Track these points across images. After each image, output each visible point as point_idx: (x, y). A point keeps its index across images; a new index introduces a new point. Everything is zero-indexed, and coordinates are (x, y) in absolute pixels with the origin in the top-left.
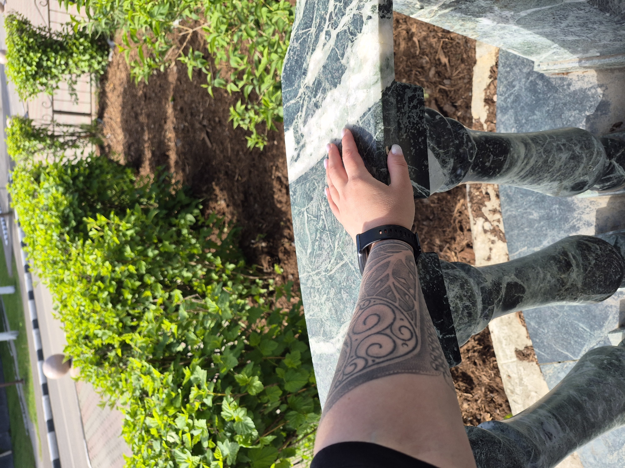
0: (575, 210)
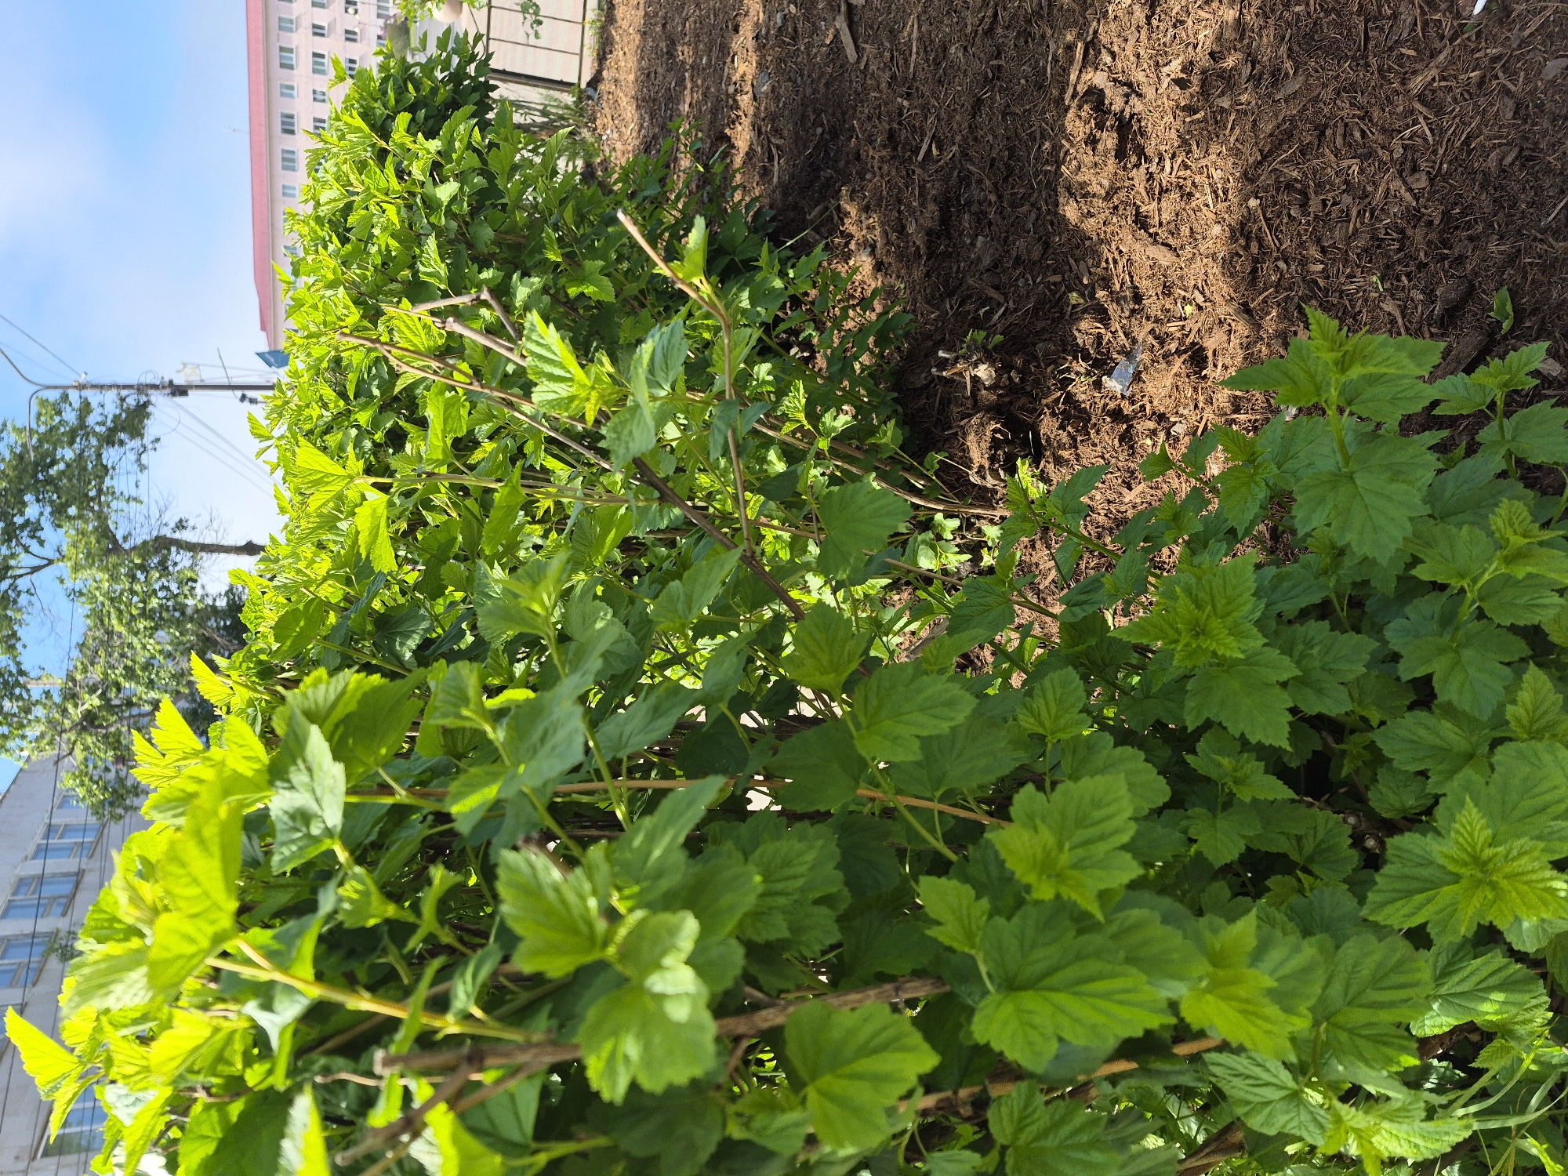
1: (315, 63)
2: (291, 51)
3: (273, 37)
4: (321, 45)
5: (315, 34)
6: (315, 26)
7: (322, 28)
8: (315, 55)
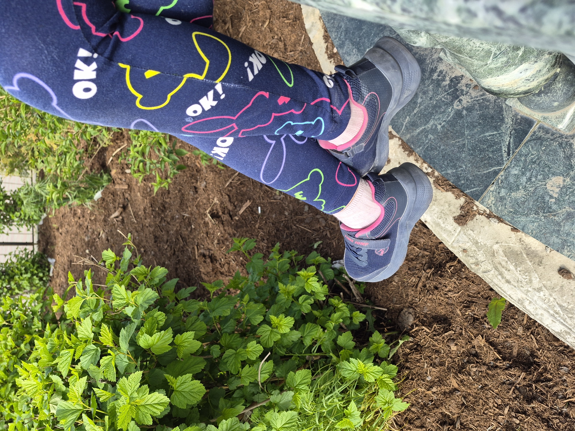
0: (425, 59)
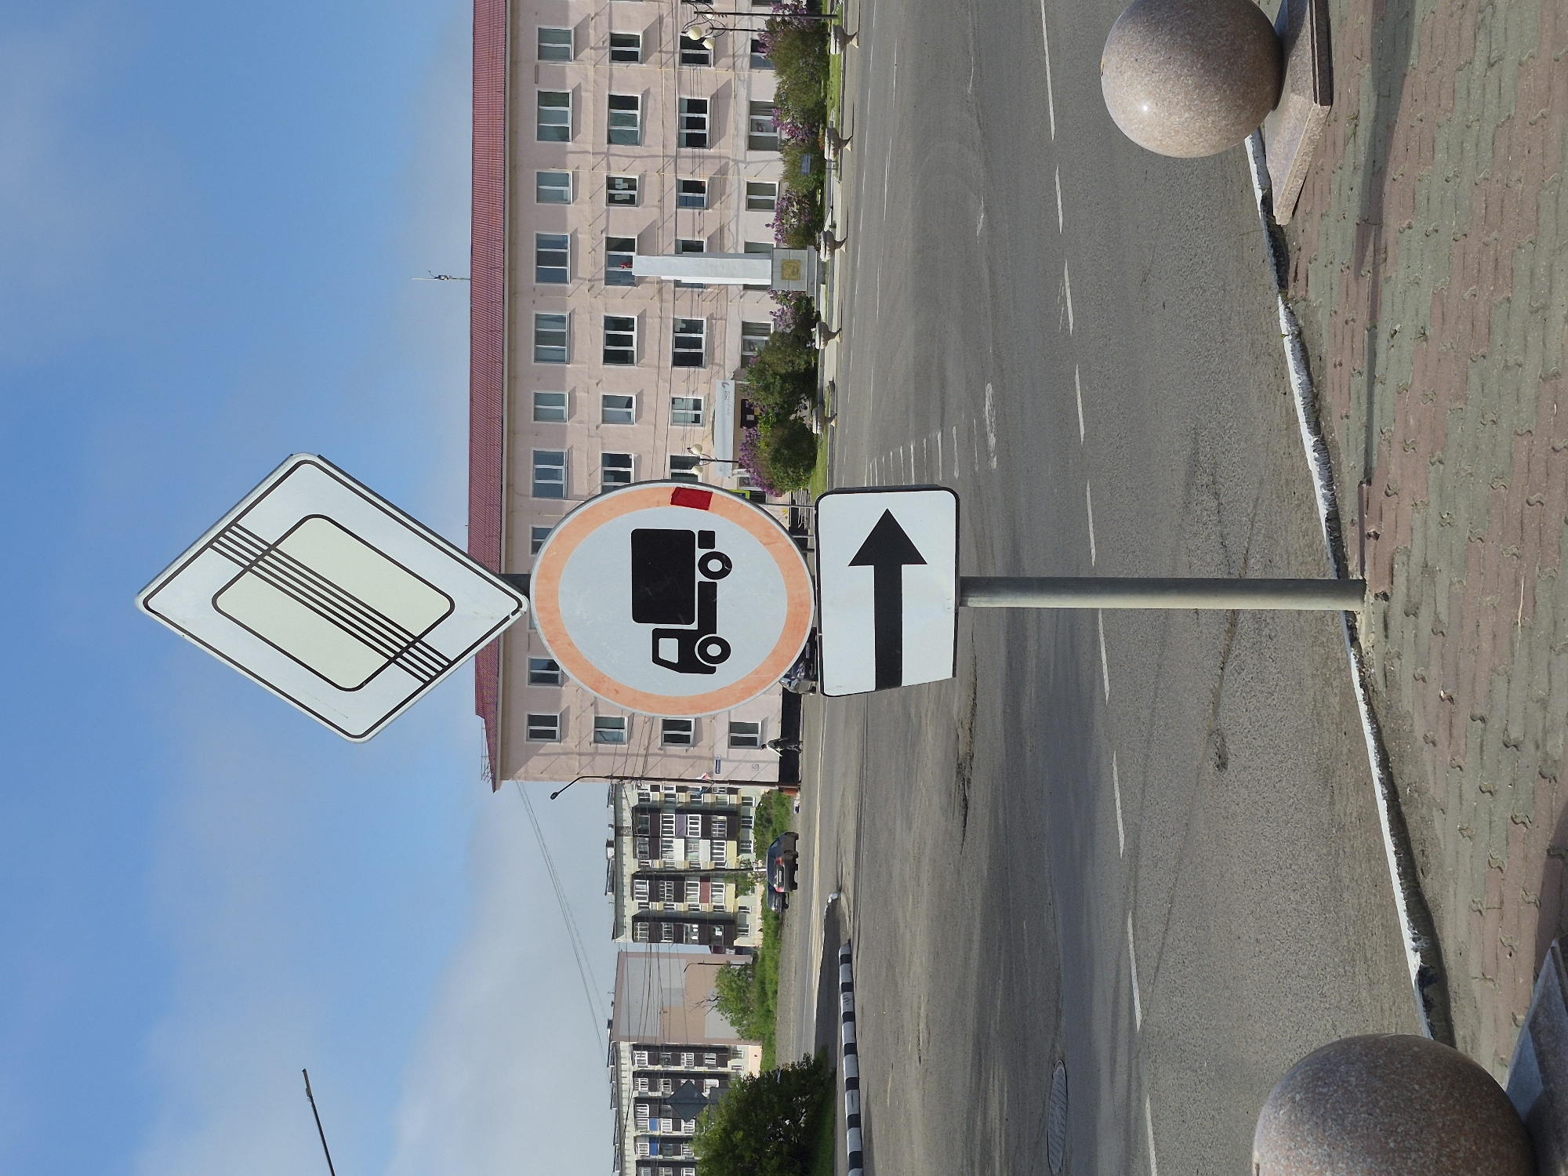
1: (614, 120)
2: (562, 100)
3: (526, 74)
4: (629, 79)
5: (617, 57)
6: (616, 40)
7: (632, 41)
8: (616, 102)
